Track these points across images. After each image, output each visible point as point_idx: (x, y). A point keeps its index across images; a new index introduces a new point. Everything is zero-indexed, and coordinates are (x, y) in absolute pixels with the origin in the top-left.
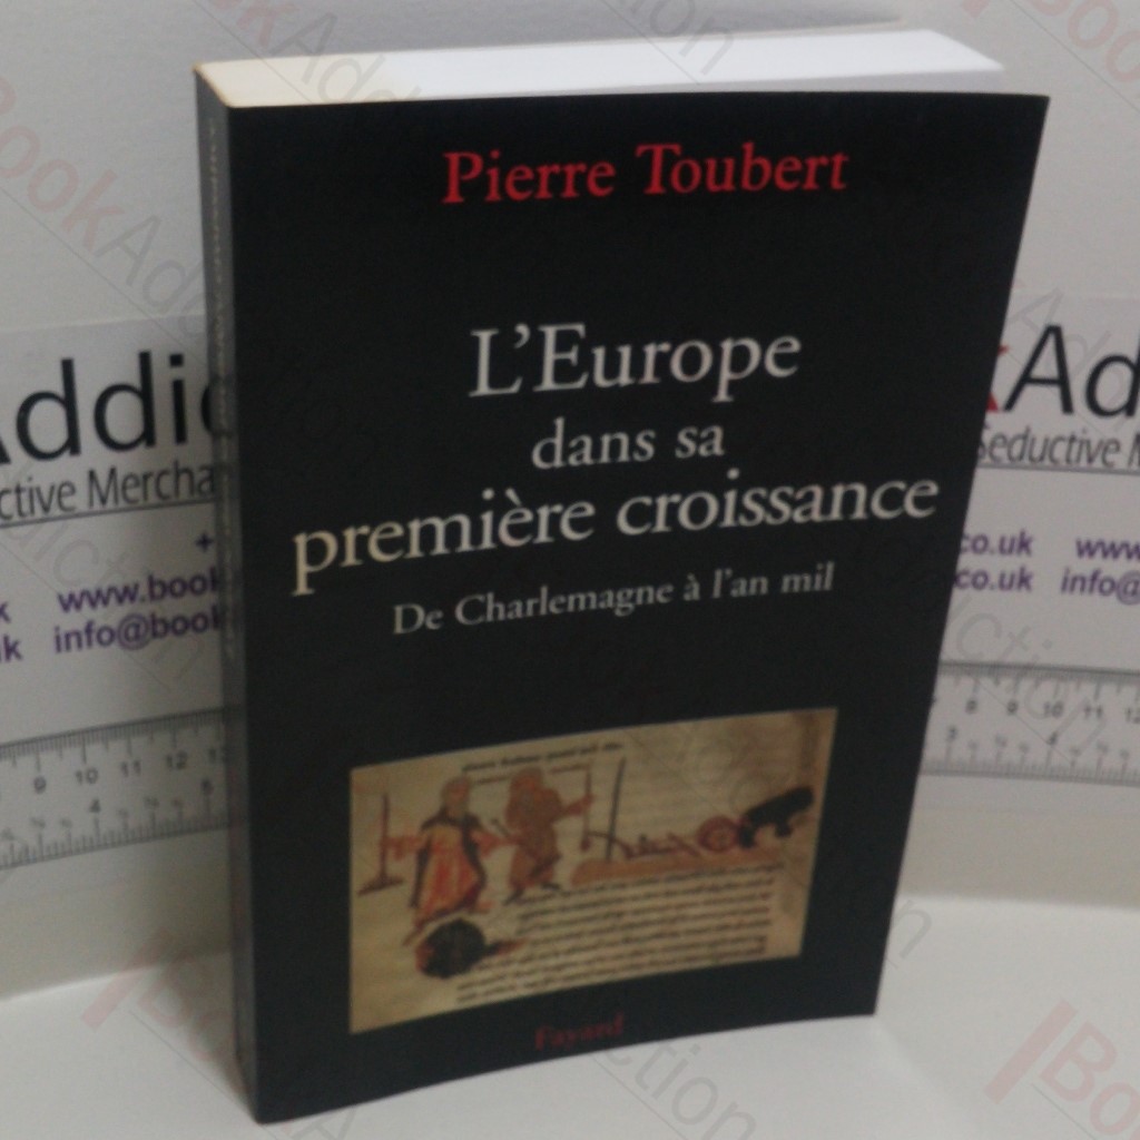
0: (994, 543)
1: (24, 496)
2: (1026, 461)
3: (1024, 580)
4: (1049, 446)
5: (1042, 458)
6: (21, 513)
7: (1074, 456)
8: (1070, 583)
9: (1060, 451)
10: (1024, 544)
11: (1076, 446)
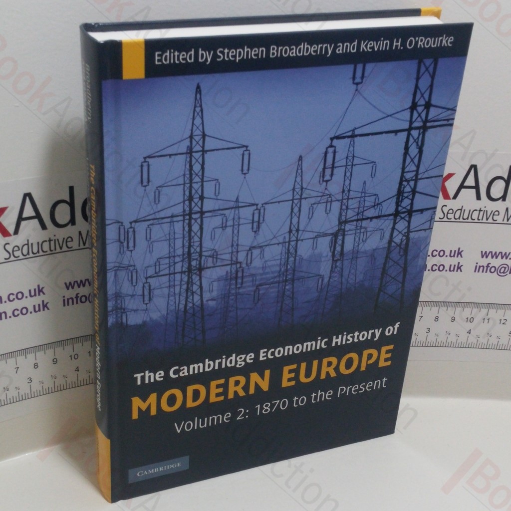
0: (447, 253)
1: (52, 243)
2: (461, 220)
3: (459, 268)
4: (471, 213)
5: (468, 218)
6: (51, 250)
7: (480, 218)
8: (478, 269)
9: (475, 215)
10: (459, 253)
11: (482, 213)
